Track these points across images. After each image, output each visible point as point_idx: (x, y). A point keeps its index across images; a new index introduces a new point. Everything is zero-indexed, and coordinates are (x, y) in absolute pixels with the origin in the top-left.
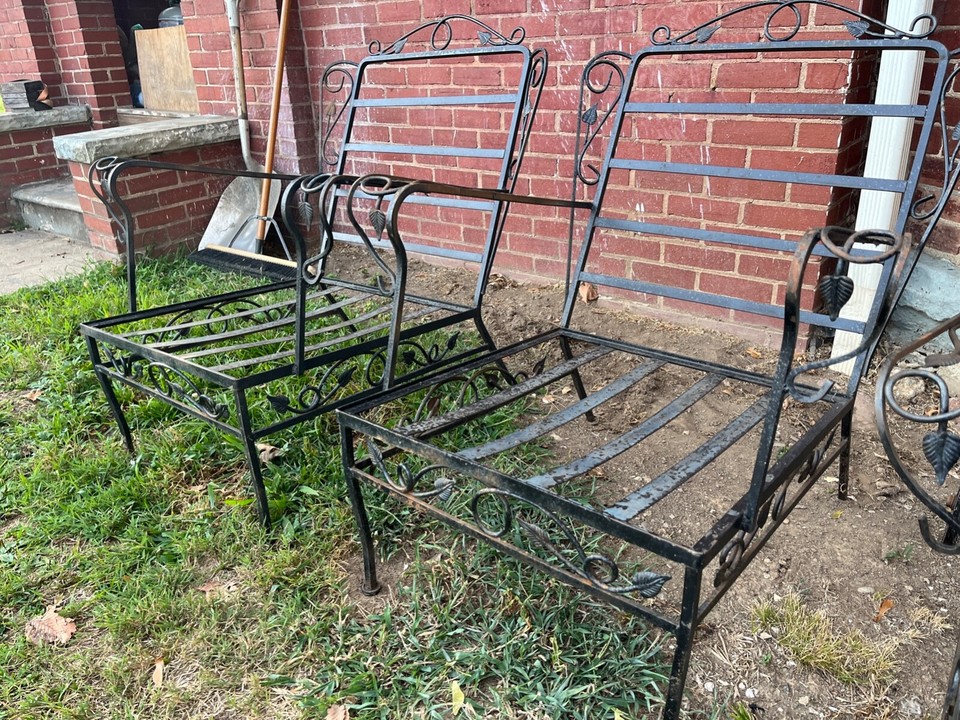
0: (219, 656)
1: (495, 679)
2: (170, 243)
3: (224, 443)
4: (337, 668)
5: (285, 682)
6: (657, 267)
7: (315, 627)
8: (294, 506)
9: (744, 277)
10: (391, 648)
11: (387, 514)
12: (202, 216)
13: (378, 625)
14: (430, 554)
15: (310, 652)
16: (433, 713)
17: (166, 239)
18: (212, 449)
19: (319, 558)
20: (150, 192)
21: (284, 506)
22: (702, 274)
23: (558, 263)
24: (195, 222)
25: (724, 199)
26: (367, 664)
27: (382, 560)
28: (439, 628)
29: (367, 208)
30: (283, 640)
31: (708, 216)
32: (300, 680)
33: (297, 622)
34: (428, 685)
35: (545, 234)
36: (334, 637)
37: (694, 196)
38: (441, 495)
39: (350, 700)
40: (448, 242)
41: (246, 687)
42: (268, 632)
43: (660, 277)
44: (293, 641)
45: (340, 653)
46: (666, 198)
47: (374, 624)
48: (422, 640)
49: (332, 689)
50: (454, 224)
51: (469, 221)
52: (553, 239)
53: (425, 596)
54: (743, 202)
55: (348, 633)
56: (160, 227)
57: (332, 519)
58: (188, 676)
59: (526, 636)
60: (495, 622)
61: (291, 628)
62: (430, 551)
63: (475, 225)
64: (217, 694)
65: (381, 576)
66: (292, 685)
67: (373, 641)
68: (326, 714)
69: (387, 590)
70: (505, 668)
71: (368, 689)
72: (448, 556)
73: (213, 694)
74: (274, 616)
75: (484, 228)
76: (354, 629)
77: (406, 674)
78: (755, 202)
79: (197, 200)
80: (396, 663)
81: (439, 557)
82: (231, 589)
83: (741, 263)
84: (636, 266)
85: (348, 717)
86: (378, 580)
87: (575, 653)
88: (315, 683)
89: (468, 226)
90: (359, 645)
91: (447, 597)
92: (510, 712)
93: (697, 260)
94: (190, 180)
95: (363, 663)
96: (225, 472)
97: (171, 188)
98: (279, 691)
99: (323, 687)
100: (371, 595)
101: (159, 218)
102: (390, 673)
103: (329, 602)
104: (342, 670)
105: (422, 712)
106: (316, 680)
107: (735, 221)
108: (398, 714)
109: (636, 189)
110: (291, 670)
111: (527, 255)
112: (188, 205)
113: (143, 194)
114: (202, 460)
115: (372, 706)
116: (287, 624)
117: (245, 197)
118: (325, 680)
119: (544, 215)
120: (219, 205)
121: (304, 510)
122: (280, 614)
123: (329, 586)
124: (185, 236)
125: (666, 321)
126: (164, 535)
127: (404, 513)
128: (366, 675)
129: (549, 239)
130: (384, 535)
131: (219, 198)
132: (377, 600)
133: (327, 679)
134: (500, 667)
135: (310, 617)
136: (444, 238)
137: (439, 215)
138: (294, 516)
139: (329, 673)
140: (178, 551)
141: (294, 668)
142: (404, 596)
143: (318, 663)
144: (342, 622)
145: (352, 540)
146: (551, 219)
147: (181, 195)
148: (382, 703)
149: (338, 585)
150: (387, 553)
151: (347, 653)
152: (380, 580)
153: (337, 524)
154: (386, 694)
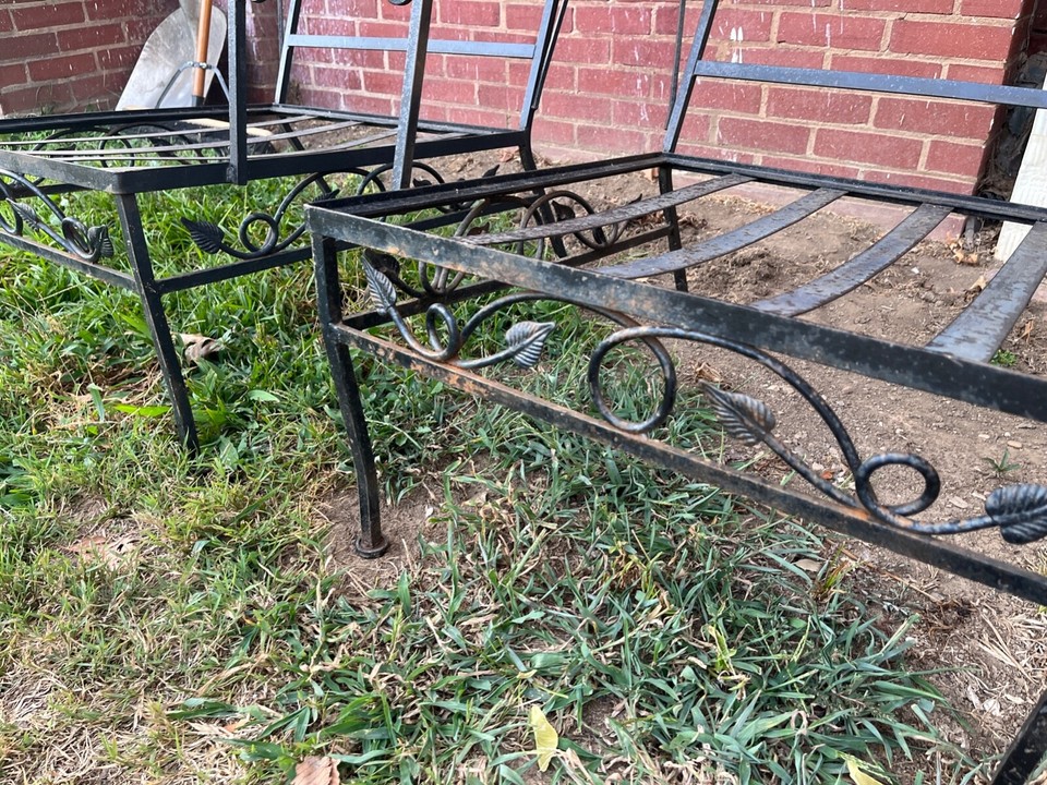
0: (92, 664)
1: (608, 701)
2: (76, 104)
3: (129, 333)
4: (315, 685)
5: (217, 711)
6: (755, 124)
7: (273, 612)
8: (240, 421)
9: (881, 132)
10: (413, 648)
11: (394, 431)
12: (120, 70)
13: (387, 606)
14: (465, 492)
15: (264, 656)
16: (504, 771)
17: (70, 100)
18: (109, 343)
19: (280, 499)
20: (45, 30)
21: (224, 420)
22: (820, 129)
23: (609, 131)
24: (109, 77)
25: (863, 15)
26: (370, 677)
27: (389, 502)
28: (495, 612)
29: (345, 62)
30: (213, 636)
31: (837, 41)
32: (245, 708)
33: (240, 603)
34: (488, 716)
35: (592, 90)
36: (308, 629)
37: (819, 11)
38: (518, 358)
39: (341, 744)
40: (457, 107)
41: (142, 721)
42: (184, 621)
43: (758, 139)
44: (232, 637)
45: (320, 658)
46: (776, 18)
47: (379, 606)
48: (468, 633)
49: (306, 725)
50: (465, 81)
51: (486, 75)
52: (603, 96)
53: (468, 557)
54: (891, 18)
55: (334, 621)
56: (60, 81)
57: (303, 438)
58: (34, 700)
59: (660, 623)
60: (597, 600)
61: (229, 614)
62: (468, 486)
63: (495, 80)
64: (86, 733)
65: (388, 527)
66: (229, 717)
67: (379, 635)
68: (293, 775)
69: (399, 548)
70: (626, 682)
71: (375, 725)
72: (501, 493)
73: (80, 733)
74: (198, 594)
75: (507, 83)
76: (343, 614)
77: (443, 695)
78: (909, 17)
79: (112, 47)
80: (425, 674)
81: (484, 496)
82: (123, 549)
83: (879, 111)
84: (724, 124)
85: (338, 781)
86: (383, 533)
87: (749, 654)
88: (272, 712)
89: (485, 83)
90: (355, 643)
91: (505, 558)
92: (650, 765)
93: (814, 110)
94: (101, 18)
95: (362, 675)
96: (131, 376)
97: (75, 26)
98: (202, 728)
99: (288, 720)
100: (372, 557)
101: (58, 69)
102: (415, 692)
103: (298, 568)
104: (325, 688)
105: (480, 768)
106: (275, 708)
107: (876, 48)
108: (434, 772)
109: (734, 7)
110: (227, 688)
111: (566, 121)
112: (99, 53)
113: (35, 31)
114: (92, 357)
115: (382, 757)
116: (221, 607)
117: (177, 47)
118: (292, 707)
119: (592, 62)
120: (141, 56)
121: (256, 425)
122: (209, 590)
123: (298, 541)
124: (95, 96)
125: (763, 200)
126: (15, 462)
127: (421, 430)
128: (368, 697)
129: (598, 96)
130: (391, 460)
131: (142, 46)
132: (383, 565)
133: (295, 705)
134: (617, 679)
135: (264, 595)
136: (451, 101)
137: (444, 69)
138: (239, 436)
139: (300, 694)
140: (34, 487)
141: (233, 685)
142: (429, 558)
143: (279, 676)
144: (321, 603)
145: (336, 470)
146: (601, 66)
147: (90, 37)
148: (403, 751)
149: (315, 539)
150: (397, 492)
151: (332, 657)
152: (386, 532)
153: (311, 446)
154: (409, 732)
